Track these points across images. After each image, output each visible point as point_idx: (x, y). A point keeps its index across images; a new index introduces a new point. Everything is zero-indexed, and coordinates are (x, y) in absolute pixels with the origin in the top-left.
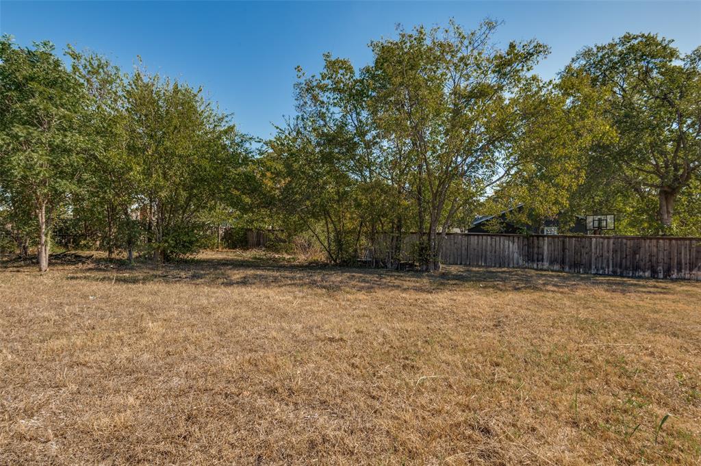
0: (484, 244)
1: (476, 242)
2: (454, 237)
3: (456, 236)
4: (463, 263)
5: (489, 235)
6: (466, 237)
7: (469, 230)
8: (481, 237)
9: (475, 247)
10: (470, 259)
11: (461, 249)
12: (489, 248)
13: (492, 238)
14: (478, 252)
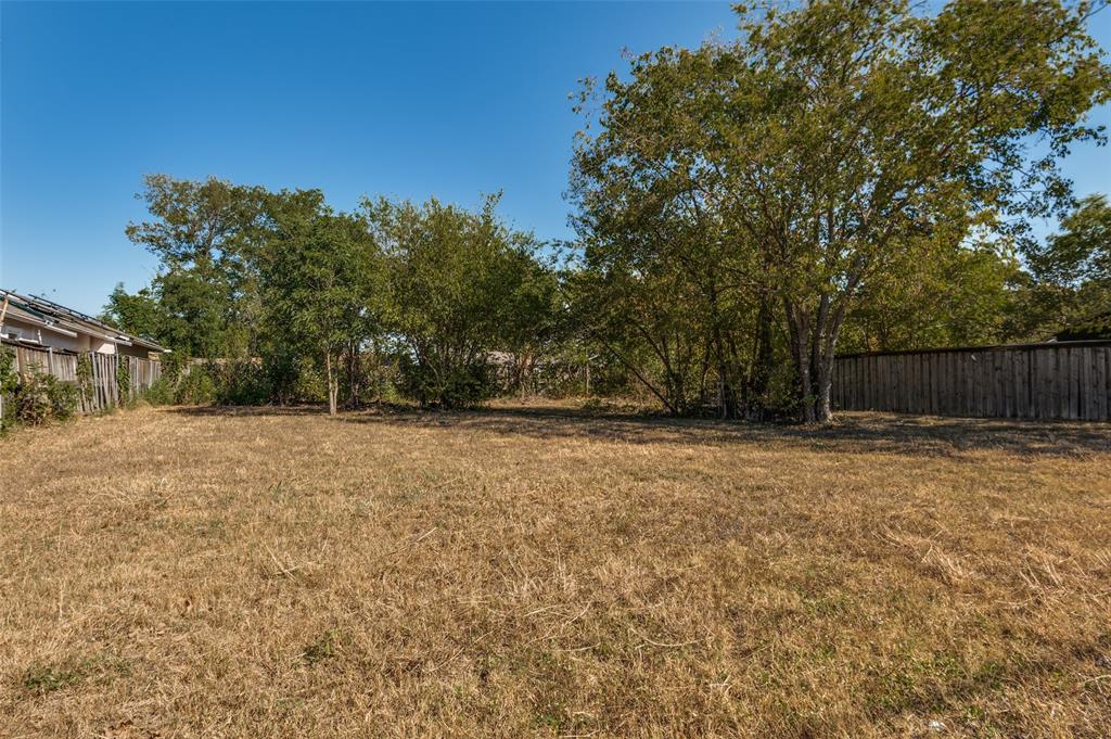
0: (1074, 367)
1: (1052, 362)
2: (993, 355)
3: (998, 354)
4: (1020, 414)
5: (1088, 345)
6: (1025, 354)
7: (1060, 336)
8: (1064, 351)
9: (1051, 374)
10: (1036, 406)
11: (1013, 382)
12: (1087, 375)
13: (1095, 352)
14: (1058, 386)
